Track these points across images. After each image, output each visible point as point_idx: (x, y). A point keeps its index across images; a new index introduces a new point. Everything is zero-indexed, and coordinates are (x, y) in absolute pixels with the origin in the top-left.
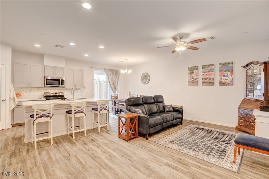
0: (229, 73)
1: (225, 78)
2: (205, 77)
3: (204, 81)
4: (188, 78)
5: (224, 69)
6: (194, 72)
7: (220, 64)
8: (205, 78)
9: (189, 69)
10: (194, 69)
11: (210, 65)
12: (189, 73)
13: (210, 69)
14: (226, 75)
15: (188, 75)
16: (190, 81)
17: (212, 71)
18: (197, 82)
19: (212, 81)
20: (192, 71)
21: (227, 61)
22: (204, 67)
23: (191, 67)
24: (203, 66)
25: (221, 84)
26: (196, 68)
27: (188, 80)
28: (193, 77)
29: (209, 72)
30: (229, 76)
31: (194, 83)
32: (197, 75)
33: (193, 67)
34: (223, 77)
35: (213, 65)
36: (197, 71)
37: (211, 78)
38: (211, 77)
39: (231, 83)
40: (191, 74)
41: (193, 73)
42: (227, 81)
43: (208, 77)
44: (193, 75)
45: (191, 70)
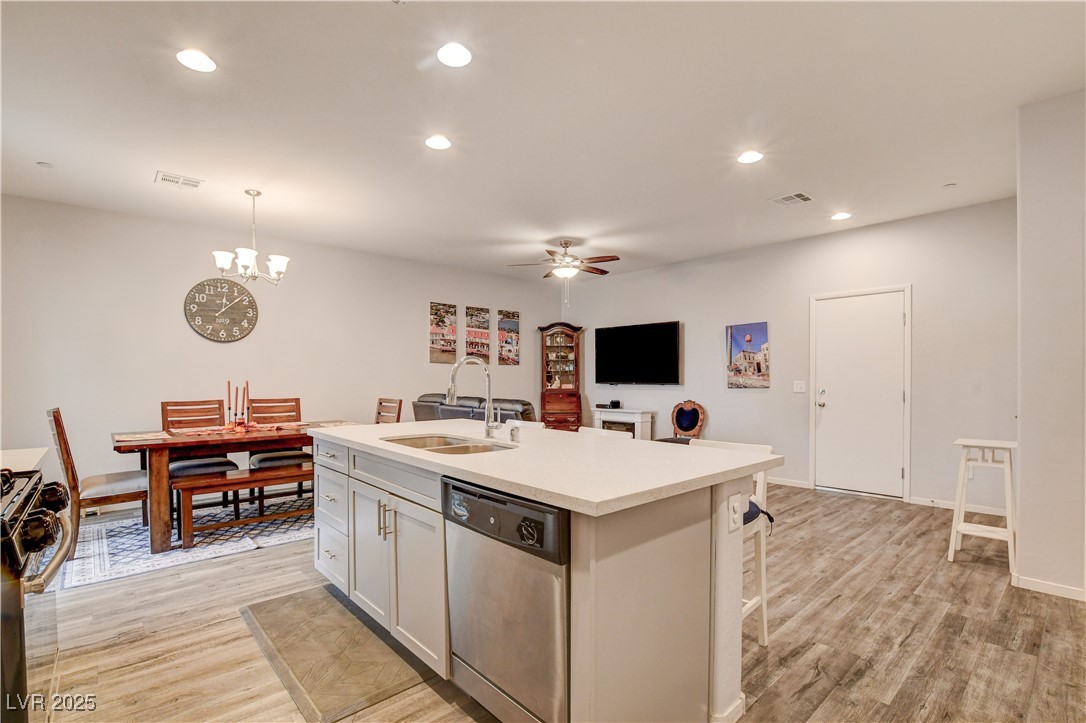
0: (513, 335)
1: (508, 347)
2: (472, 339)
3: (471, 350)
4: (429, 338)
5: (507, 327)
6: (445, 320)
7: (500, 312)
8: (472, 343)
9: (432, 309)
10: (447, 312)
11: (482, 310)
12: (431, 321)
13: (480, 319)
14: (509, 340)
15: (429, 328)
16: (435, 346)
17: (485, 325)
18: (453, 351)
19: (484, 351)
20: (441, 316)
21: (511, 309)
22: (471, 312)
23: (440, 304)
24: (468, 308)
25: (503, 360)
26: (451, 309)
27: (429, 344)
28: (443, 335)
29: (479, 328)
30: (514, 342)
31: (446, 354)
32: (454, 331)
33: (444, 305)
34: (504, 344)
35: (487, 311)
36: (452, 318)
37: (483, 345)
38: (484, 341)
39: (516, 358)
40: (437, 325)
41: (443, 322)
42: (512, 355)
43: (477, 340)
44: (445, 331)
45: (441, 313)
